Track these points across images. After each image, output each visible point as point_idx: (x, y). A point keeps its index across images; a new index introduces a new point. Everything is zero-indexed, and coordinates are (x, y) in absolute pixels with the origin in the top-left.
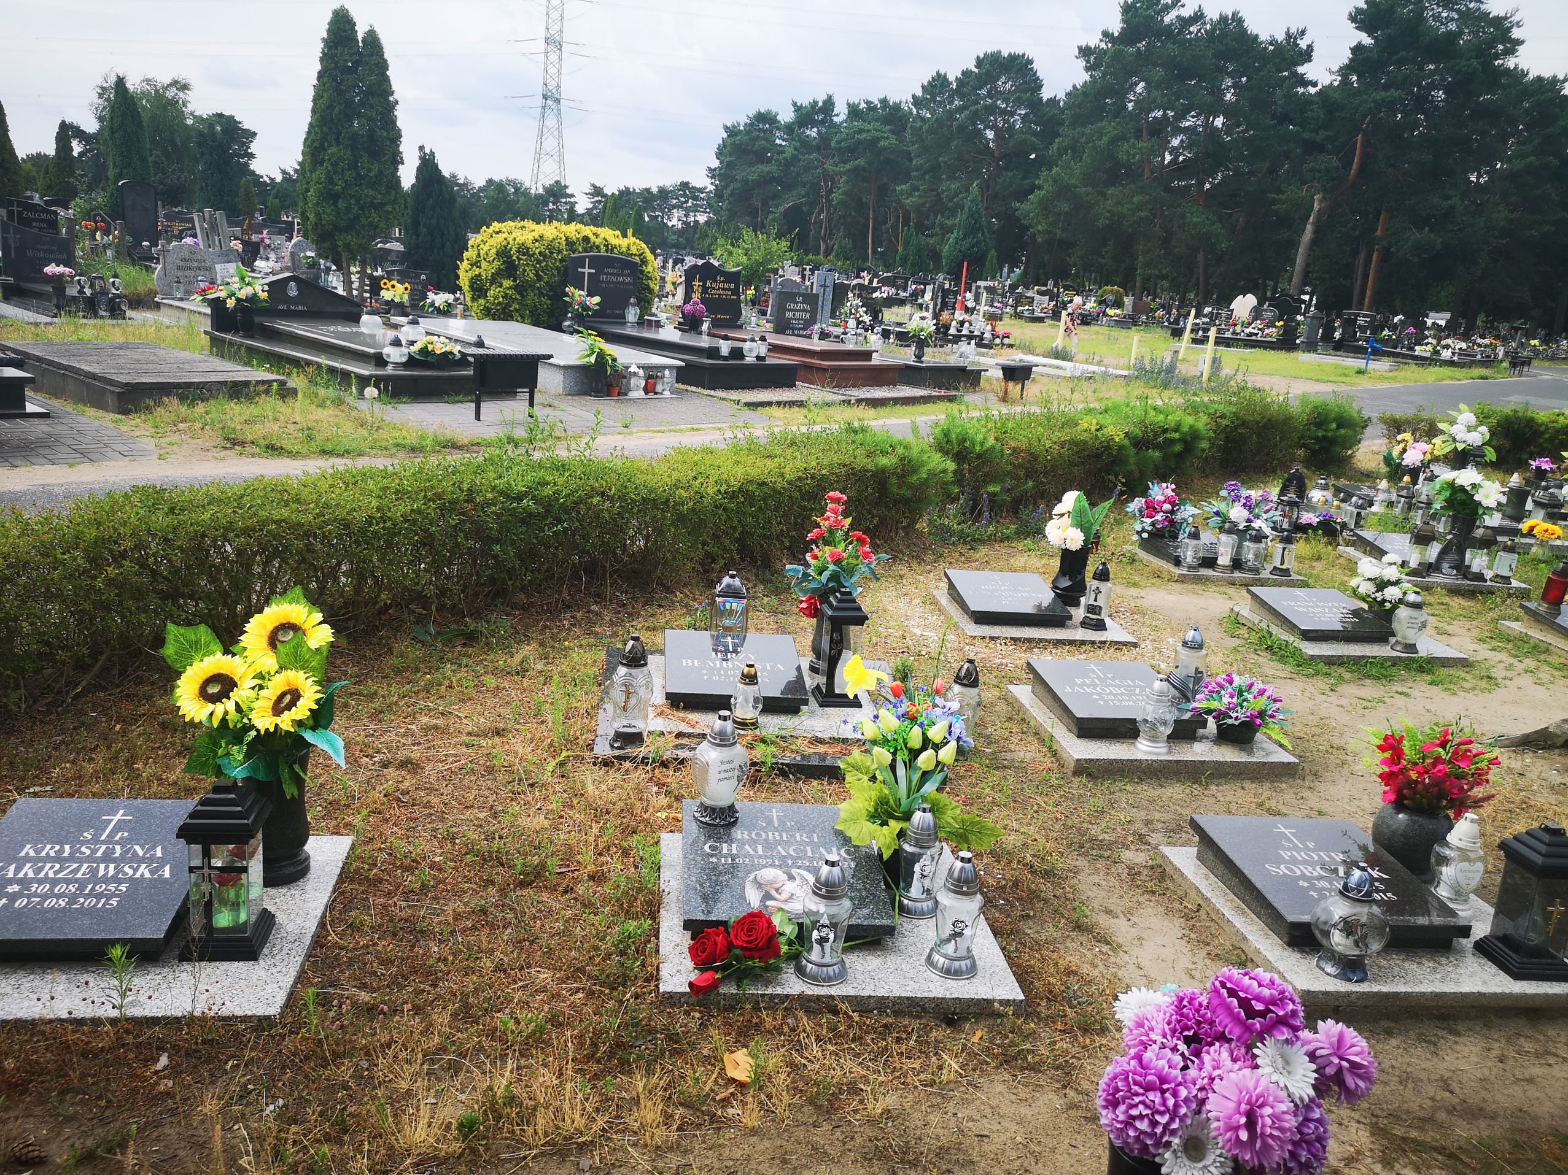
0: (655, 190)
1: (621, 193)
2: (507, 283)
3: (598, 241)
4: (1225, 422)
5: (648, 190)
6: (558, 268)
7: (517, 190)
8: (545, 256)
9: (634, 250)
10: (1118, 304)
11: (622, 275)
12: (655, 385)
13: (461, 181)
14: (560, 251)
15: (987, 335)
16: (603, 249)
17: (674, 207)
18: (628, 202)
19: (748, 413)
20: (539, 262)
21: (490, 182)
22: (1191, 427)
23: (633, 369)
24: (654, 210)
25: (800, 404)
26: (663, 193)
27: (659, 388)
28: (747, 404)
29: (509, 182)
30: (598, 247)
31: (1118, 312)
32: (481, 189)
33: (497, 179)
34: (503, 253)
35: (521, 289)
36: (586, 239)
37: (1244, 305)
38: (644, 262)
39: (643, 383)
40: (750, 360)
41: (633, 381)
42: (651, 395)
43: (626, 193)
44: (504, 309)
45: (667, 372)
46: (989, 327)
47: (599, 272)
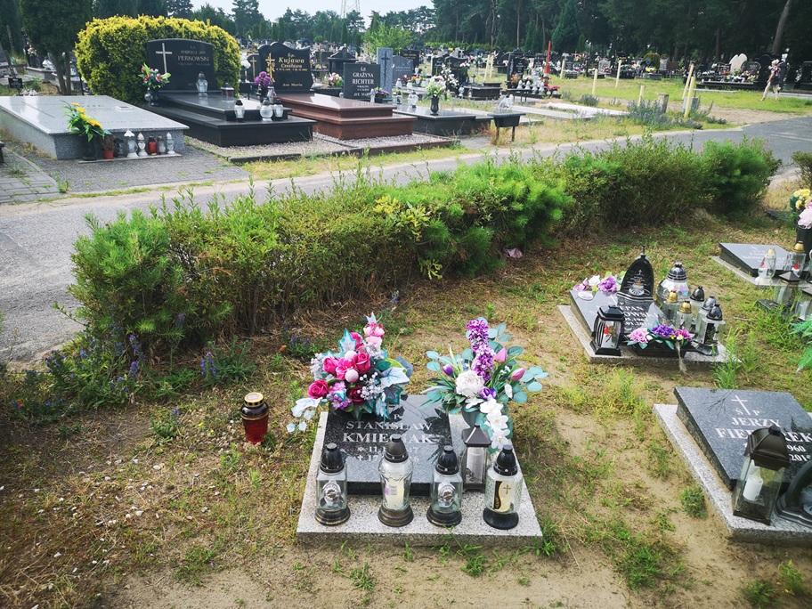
0: (407, 12)
1: (388, 14)
2: (101, 66)
3: (180, 30)
4: (603, 181)
5: (403, 13)
6: (142, 52)
7: (333, 16)
8: (129, 43)
9: (214, 35)
10: (655, 63)
11: (200, 56)
12: (157, 147)
13: (303, 14)
14: (142, 39)
15: (541, 89)
16: (184, 35)
17: (418, 21)
18: (392, 20)
19: (233, 169)
20: (124, 47)
21: (318, 13)
22: (543, 195)
23: (129, 134)
24: (407, 24)
25: (295, 157)
26: (411, 12)
27: (162, 149)
28: (234, 161)
29: (331, 13)
30: (181, 34)
31: (653, 69)
32: (314, 18)
33: (321, 11)
34: (95, 41)
35: (114, 69)
36: (169, 28)
37: (738, 61)
38: (224, 44)
39: (142, 146)
40: (266, 120)
41: (131, 145)
42: (154, 155)
43: (391, 15)
44: (105, 85)
45: (169, 135)
46: (542, 84)
47: (176, 52)
